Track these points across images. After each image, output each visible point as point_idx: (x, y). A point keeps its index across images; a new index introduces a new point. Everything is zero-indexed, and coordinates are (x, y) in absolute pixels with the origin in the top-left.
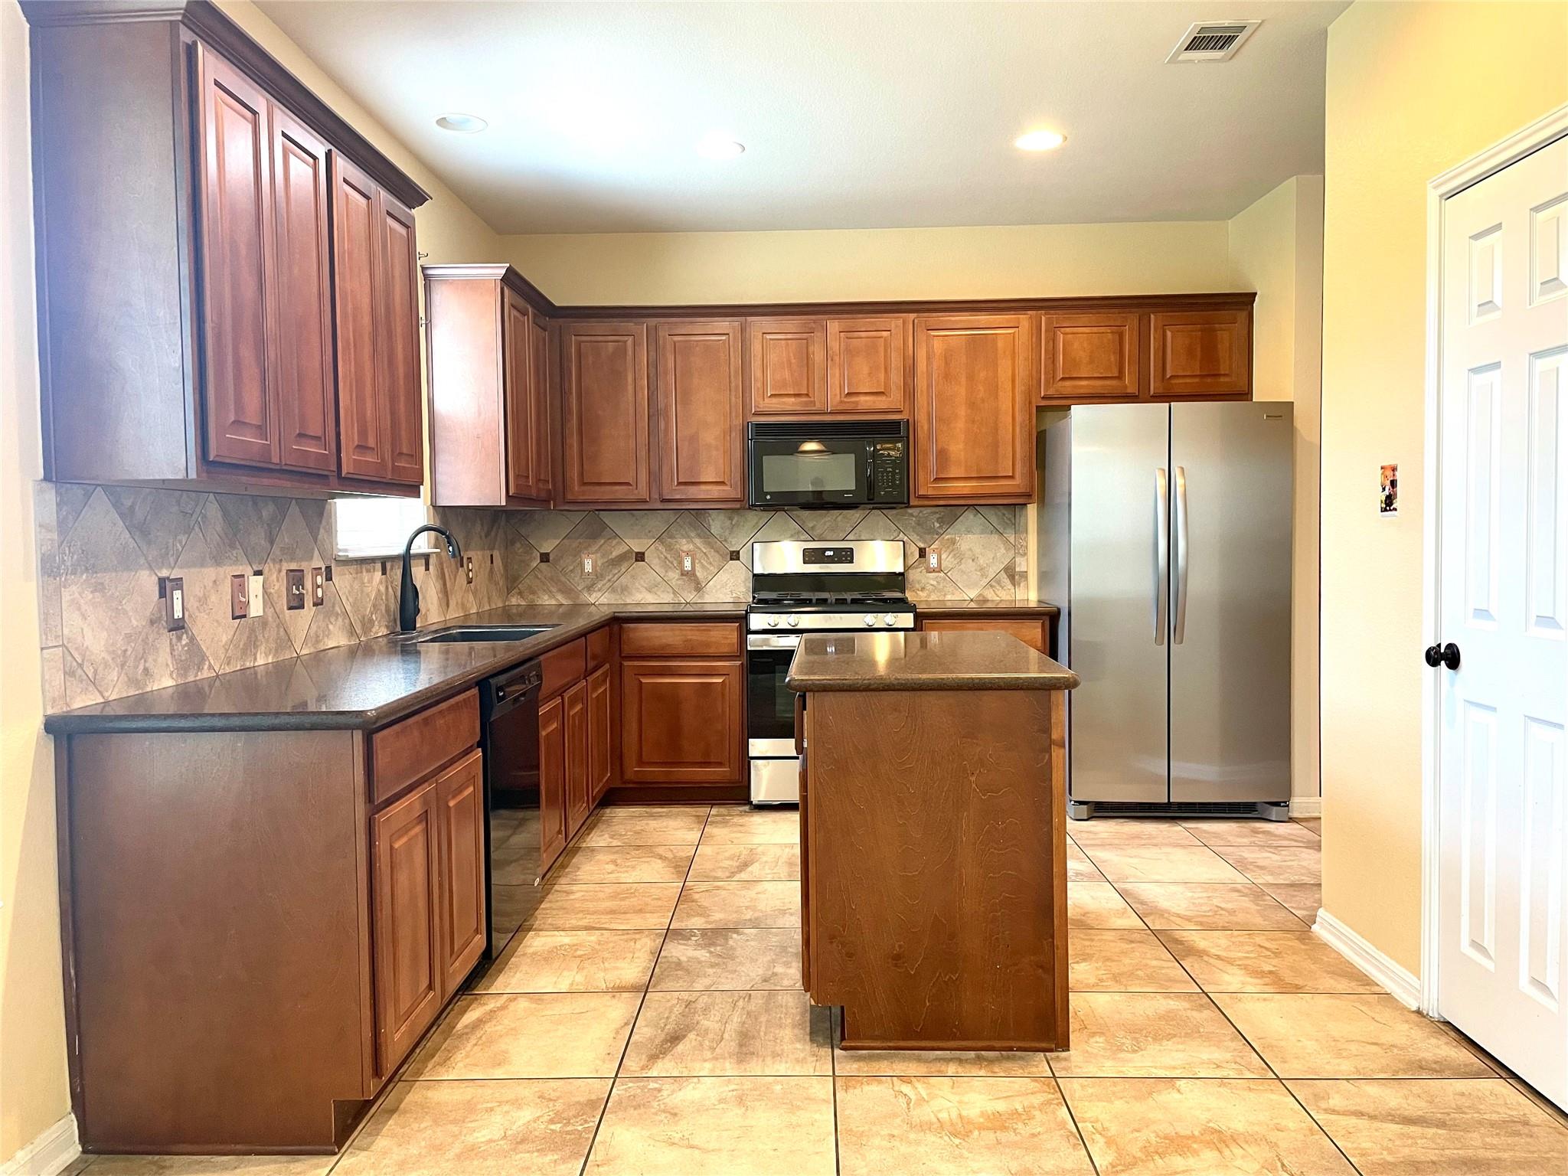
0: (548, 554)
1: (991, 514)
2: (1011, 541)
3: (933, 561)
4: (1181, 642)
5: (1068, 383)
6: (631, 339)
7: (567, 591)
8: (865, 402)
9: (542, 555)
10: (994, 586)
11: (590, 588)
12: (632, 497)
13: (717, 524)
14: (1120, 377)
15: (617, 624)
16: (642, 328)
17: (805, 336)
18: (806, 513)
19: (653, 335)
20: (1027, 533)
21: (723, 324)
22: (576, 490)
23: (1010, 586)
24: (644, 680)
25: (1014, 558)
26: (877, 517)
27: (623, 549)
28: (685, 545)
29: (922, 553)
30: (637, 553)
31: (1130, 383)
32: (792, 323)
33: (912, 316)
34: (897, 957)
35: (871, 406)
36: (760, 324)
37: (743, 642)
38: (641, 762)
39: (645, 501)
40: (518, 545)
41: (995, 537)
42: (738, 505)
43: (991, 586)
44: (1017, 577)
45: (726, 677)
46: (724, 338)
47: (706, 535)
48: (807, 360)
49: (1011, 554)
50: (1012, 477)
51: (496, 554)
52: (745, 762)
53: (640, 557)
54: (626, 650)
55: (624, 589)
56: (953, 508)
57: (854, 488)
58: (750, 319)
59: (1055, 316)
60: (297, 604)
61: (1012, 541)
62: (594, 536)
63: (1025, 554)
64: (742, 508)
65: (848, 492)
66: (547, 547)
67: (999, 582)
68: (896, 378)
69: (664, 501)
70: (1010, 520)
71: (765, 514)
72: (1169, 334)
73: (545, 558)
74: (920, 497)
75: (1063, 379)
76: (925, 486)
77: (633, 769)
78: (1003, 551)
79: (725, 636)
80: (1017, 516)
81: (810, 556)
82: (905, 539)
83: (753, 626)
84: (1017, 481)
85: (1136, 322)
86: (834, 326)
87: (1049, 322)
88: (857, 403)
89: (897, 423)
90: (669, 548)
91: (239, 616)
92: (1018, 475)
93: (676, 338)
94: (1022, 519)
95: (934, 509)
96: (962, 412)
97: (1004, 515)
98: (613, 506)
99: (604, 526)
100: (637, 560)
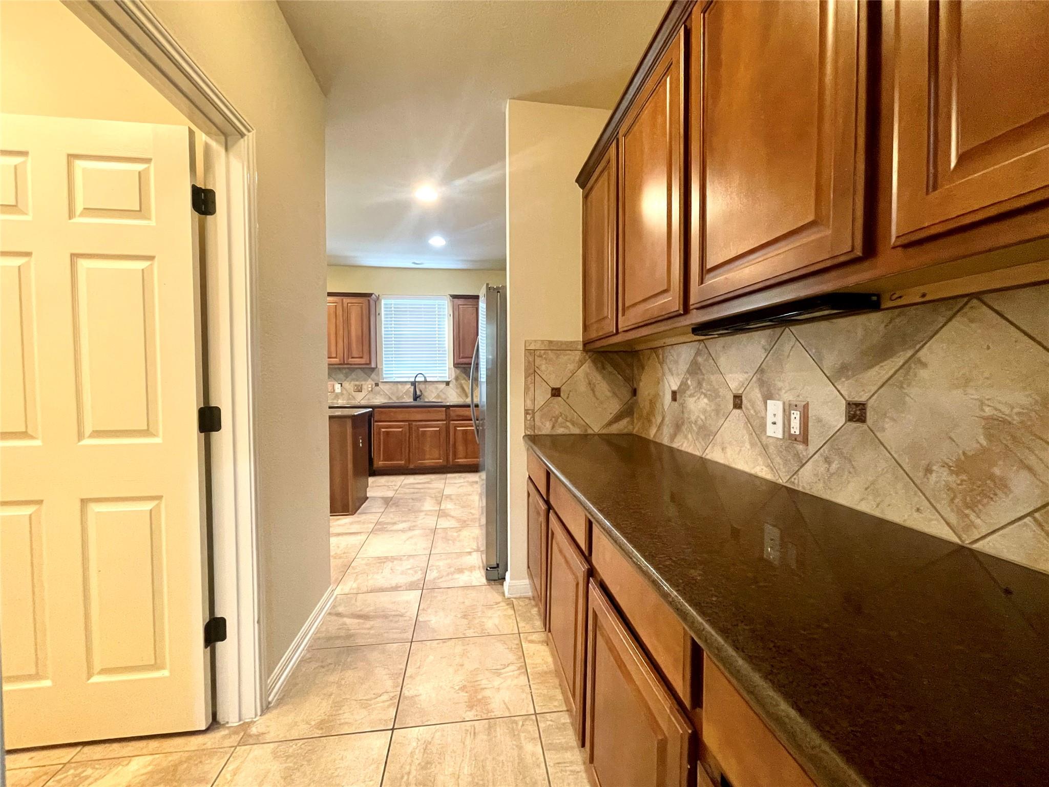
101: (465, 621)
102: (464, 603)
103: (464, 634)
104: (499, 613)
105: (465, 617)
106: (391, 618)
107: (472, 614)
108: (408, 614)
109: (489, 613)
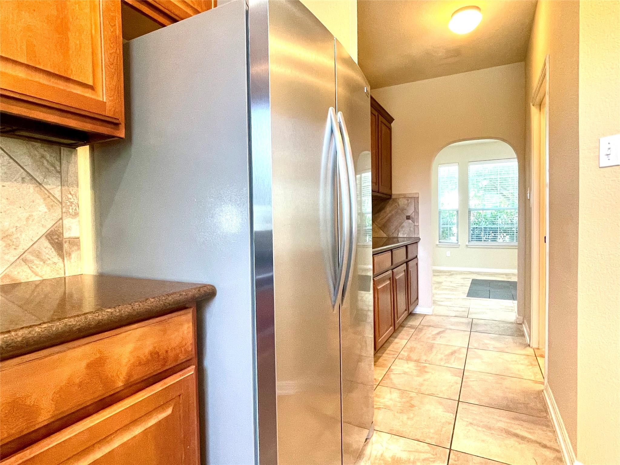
1: (21, 154)
2: (56, 196)
10: (32, 261)
20: (78, 186)
23: (56, 259)
25: (61, 219)
41: (30, 188)
43: (25, 261)
44: (66, 246)
49: (57, 214)
61: (57, 194)
63: (76, 214)
67: (38, 256)
70: (53, 165)
78: (43, 208)
80: (64, 162)
94: (71, 166)
97: (43, 157)
101: (412, 402)
102: (408, 418)
103: (417, 395)
104: (382, 401)
105: (413, 406)
106: (481, 424)
107: (405, 406)
108: (465, 423)
109: (390, 403)
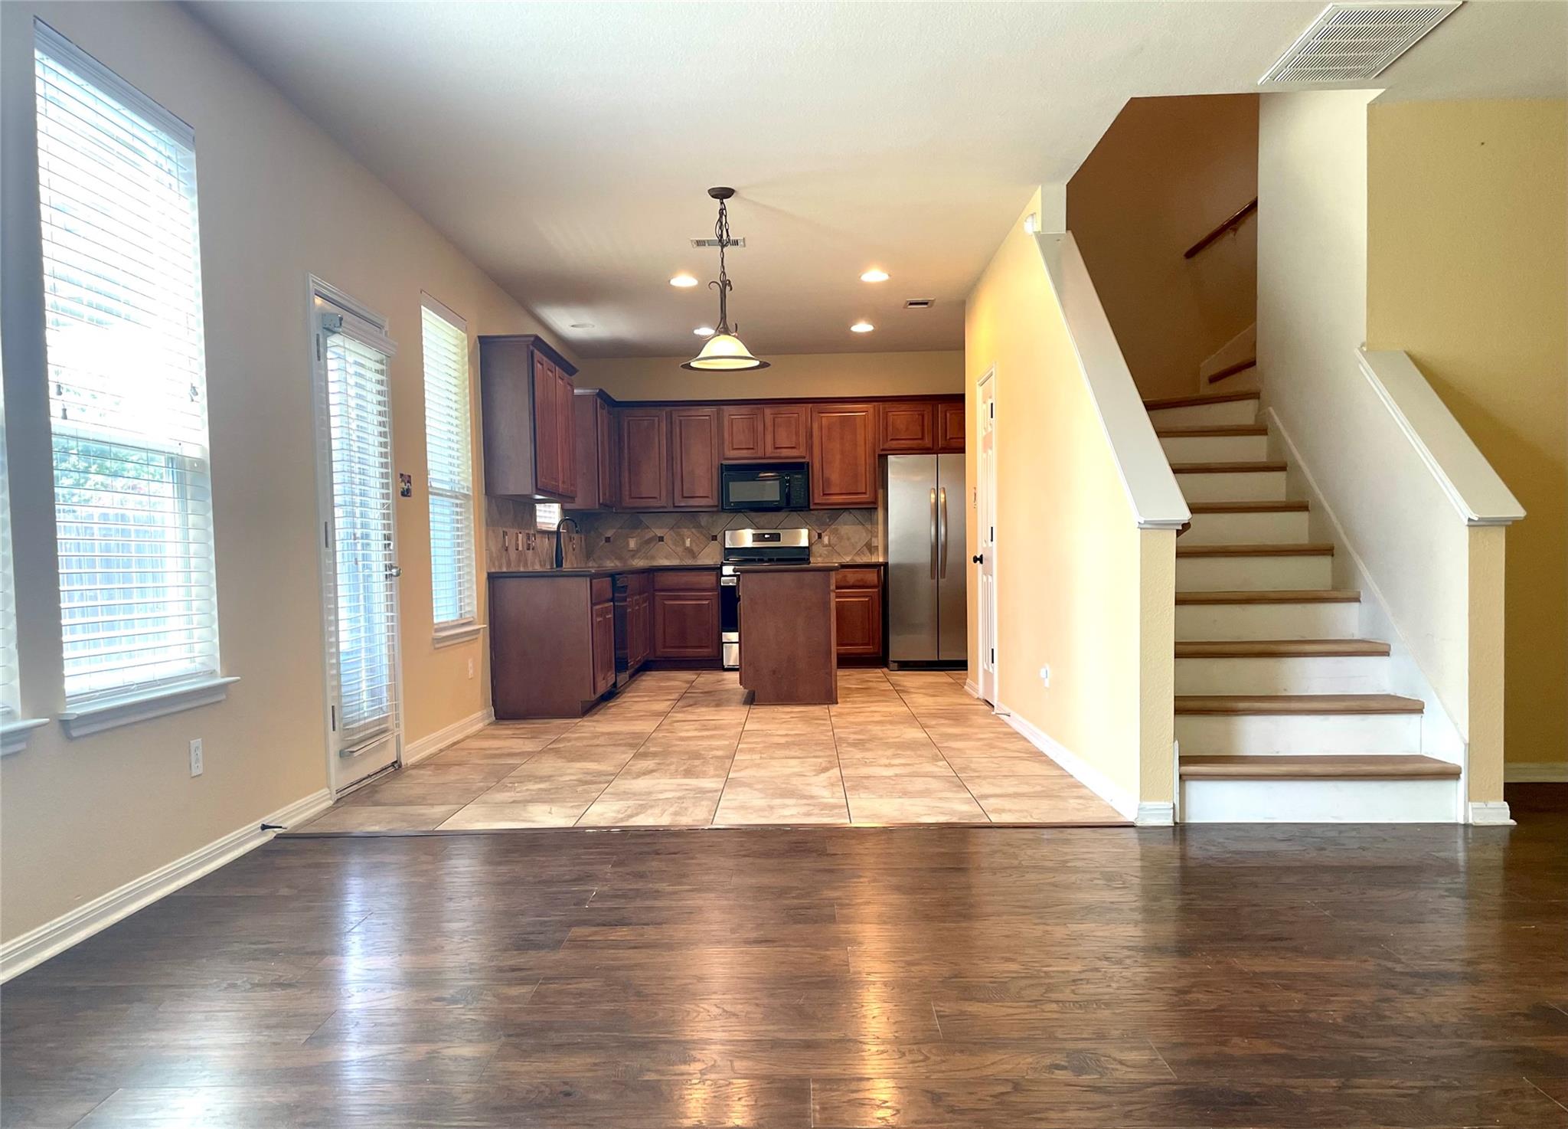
0: (609, 538)
1: (857, 513)
2: (869, 529)
3: (826, 540)
4: (944, 577)
5: (894, 442)
6: (656, 419)
7: (620, 558)
8: (785, 453)
9: (606, 538)
10: (860, 554)
11: (633, 557)
12: (658, 505)
13: (704, 520)
14: (922, 438)
15: (651, 572)
16: (663, 412)
17: (751, 416)
18: (753, 514)
19: (670, 416)
20: (878, 525)
21: (707, 410)
22: (627, 501)
23: (869, 554)
24: (666, 602)
25: (871, 538)
26: (795, 517)
27: (651, 534)
28: (685, 531)
29: (820, 536)
30: (659, 537)
31: (928, 442)
32: (745, 409)
33: (810, 405)
34: (774, 672)
35: (788, 454)
36: (728, 410)
37: (719, 581)
38: (665, 647)
39: (665, 507)
40: (592, 533)
42: (715, 509)
43: (858, 554)
44: (872, 549)
45: (710, 602)
46: (707, 418)
47: (698, 526)
48: (754, 430)
49: (869, 536)
50: (865, 493)
51: (583, 536)
52: (720, 644)
53: (661, 539)
54: (657, 587)
55: (653, 558)
56: (836, 511)
57: (778, 499)
58: (722, 407)
59: (887, 405)
60: (528, 549)
62: (635, 527)
63: (877, 536)
64: (718, 511)
65: (776, 501)
66: (609, 533)
67: (862, 552)
68: (802, 440)
69: (675, 507)
70: (868, 517)
71: (731, 514)
72: (948, 415)
73: (608, 540)
74: (816, 504)
75: (892, 440)
76: (818, 498)
77: (661, 651)
78: (865, 534)
79: (708, 579)
80: (872, 515)
81: (757, 538)
82: (810, 528)
83: (724, 573)
84: (867, 496)
85: (931, 408)
86: (768, 411)
87: (884, 408)
88: (780, 453)
89: (802, 464)
90: (678, 534)
91: (517, 549)
92: (868, 493)
93: (681, 418)
94: (875, 517)
95: (826, 511)
96: (838, 457)
97: (865, 514)
98: (647, 511)
99: (641, 522)
100: (659, 541)
